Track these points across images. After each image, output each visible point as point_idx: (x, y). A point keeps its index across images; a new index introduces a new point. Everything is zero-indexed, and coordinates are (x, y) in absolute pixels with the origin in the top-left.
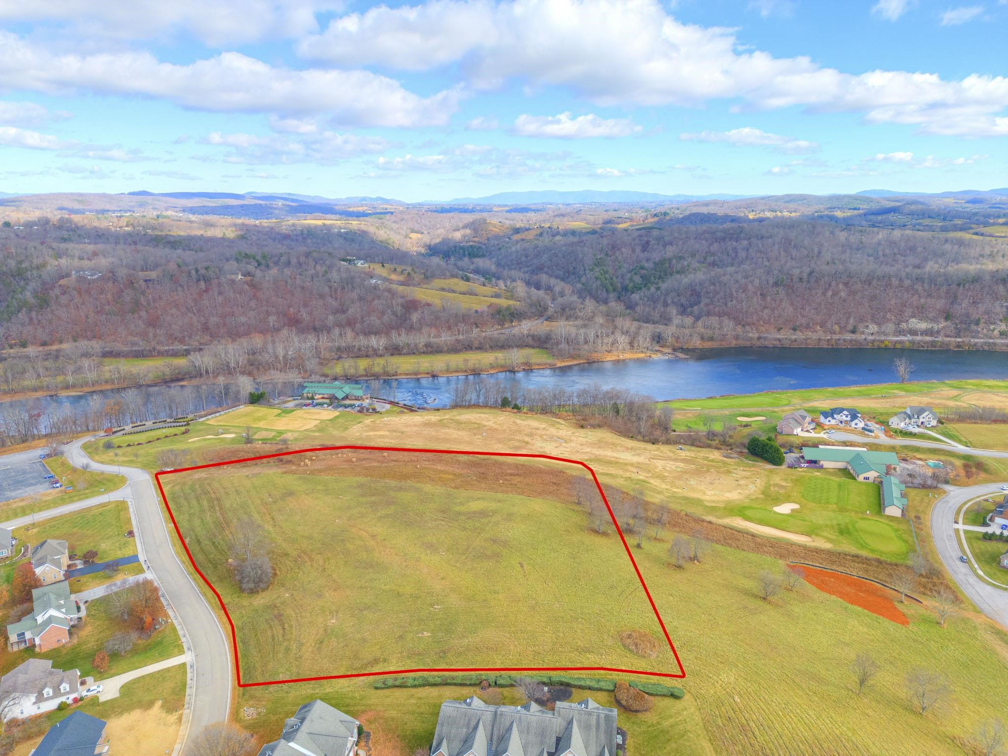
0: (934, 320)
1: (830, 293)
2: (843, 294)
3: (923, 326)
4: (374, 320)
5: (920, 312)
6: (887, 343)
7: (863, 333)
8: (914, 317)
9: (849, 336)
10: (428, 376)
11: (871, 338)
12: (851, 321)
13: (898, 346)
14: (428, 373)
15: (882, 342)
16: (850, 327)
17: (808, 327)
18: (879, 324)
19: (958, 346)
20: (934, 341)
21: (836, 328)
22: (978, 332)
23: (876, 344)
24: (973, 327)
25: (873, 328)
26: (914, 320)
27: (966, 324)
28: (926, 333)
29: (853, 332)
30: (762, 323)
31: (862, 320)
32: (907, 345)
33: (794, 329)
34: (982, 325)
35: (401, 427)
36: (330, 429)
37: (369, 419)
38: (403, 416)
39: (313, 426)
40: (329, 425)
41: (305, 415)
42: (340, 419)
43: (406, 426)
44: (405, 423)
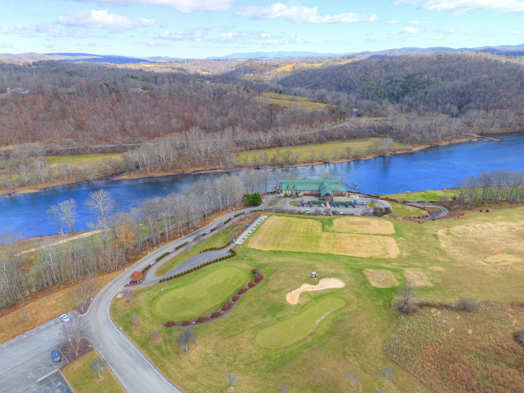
4: (249, 120)
10: (321, 163)
14: (320, 161)
35: (504, 243)
36: (422, 251)
37: (436, 229)
38: (468, 222)
39: (398, 248)
40: (411, 244)
41: (354, 227)
42: (404, 231)
43: (506, 241)
44: (495, 236)
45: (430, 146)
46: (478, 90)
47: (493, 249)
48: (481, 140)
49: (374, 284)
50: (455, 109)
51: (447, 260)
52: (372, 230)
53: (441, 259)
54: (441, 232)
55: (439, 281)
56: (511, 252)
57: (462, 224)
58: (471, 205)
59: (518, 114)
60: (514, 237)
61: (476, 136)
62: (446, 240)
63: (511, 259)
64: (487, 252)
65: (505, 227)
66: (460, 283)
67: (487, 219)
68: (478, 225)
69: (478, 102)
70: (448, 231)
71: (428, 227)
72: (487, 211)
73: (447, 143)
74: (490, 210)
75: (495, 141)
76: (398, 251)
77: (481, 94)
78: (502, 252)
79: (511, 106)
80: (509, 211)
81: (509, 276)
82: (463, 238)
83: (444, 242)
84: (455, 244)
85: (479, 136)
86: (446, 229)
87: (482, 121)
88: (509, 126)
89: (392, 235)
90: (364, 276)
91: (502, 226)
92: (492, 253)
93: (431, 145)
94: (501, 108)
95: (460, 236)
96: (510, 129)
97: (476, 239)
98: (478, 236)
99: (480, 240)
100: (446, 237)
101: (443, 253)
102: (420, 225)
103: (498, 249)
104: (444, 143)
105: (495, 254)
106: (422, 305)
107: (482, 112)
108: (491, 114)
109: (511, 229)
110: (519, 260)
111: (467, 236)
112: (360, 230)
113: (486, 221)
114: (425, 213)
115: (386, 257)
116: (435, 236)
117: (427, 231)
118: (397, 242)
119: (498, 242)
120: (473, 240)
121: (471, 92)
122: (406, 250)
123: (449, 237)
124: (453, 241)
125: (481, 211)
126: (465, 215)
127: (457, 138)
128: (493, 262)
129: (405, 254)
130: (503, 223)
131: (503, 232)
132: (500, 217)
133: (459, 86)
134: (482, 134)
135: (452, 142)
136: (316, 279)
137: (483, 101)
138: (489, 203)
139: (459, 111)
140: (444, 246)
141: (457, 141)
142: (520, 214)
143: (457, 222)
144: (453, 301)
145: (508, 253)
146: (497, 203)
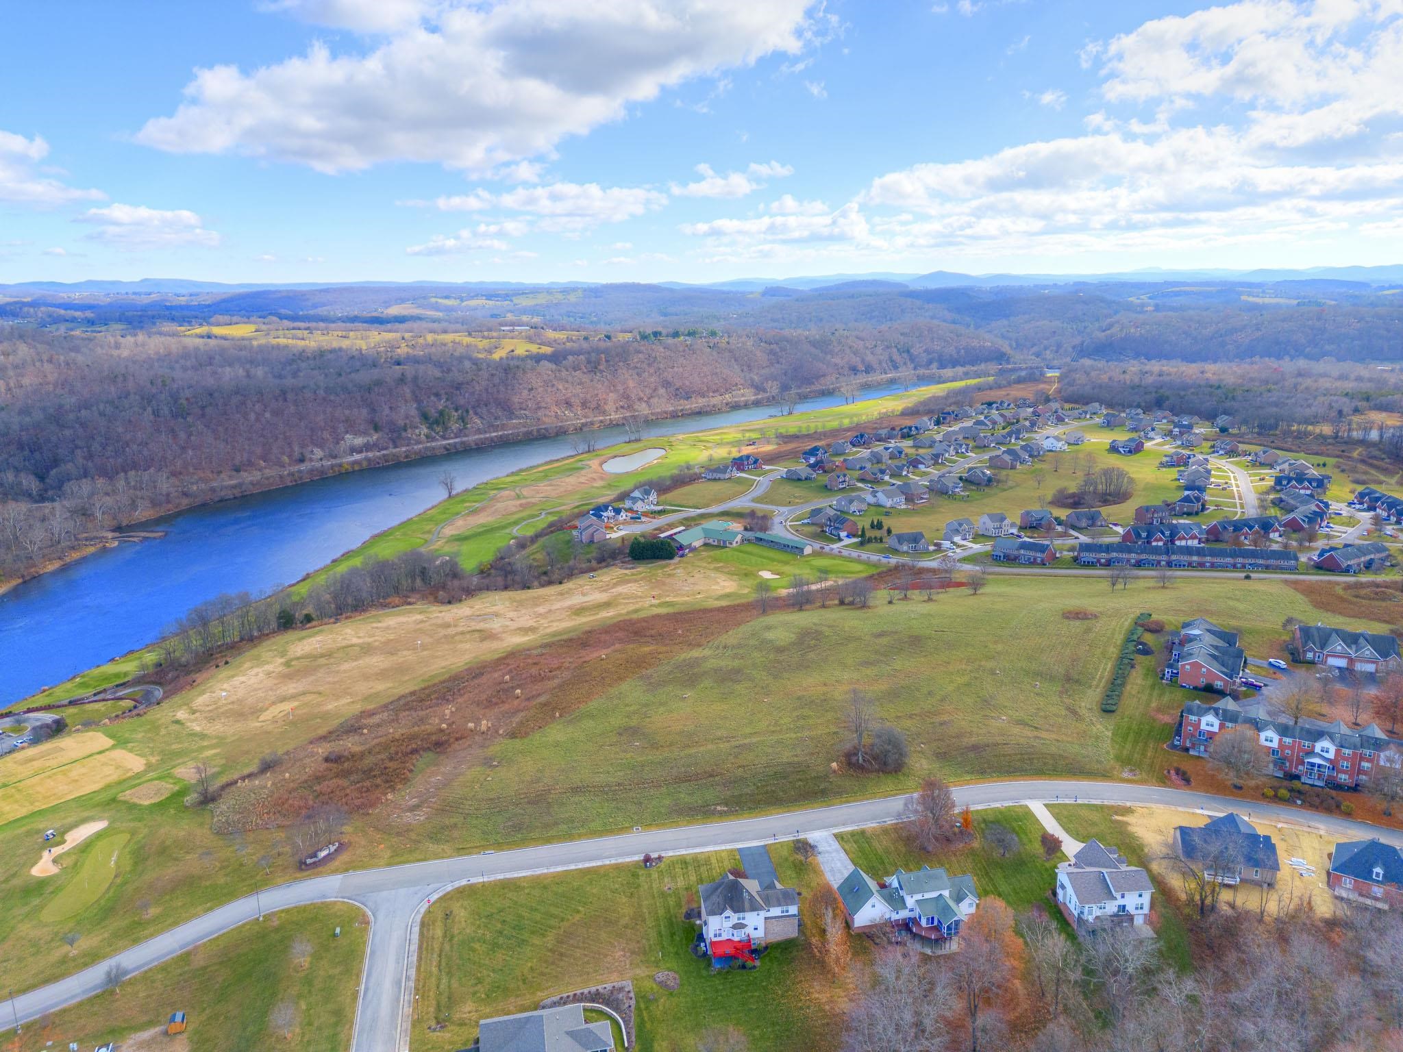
0: (365, 433)
1: (252, 416)
2: (268, 415)
3: (359, 441)
5: (351, 427)
6: (346, 466)
7: (311, 460)
8: (347, 432)
9: (303, 467)
11: (327, 463)
12: (296, 448)
13: (357, 468)
15: (340, 465)
16: (296, 455)
17: (250, 464)
18: (321, 447)
19: (407, 457)
20: (384, 455)
21: (286, 459)
22: (409, 439)
23: (336, 469)
24: (404, 434)
25: (319, 453)
26: (348, 436)
27: (396, 433)
28: (367, 447)
29: (302, 460)
30: (191, 470)
31: (303, 446)
32: (365, 464)
33: (238, 470)
34: (409, 431)
35: (270, 693)
36: (174, 747)
37: (171, 714)
38: (211, 687)
39: (138, 758)
40: (151, 745)
41: (36, 764)
42: (127, 735)
43: (271, 690)
44: (255, 690)
45: (20, 581)
46: (67, 432)
47: (261, 705)
48: (126, 541)
49: (147, 803)
50: (30, 482)
51: (214, 741)
52: (74, 755)
53: (205, 744)
54: (181, 715)
55: (223, 761)
56: (283, 699)
57: (203, 692)
58: (195, 665)
59: (174, 474)
60: (276, 682)
61: (110, 535)
62: (196, 720)
63: (287, 706)
64: (256, 712)
65: (261, 675)
66: (247, 752)
67: (232, 673)
68: (225, 686)
69: (80, 461)
70: (191, 708)
71: (158, 716)
72: (227, 663)
73: (56, 565)
74: (228, 659)
75: (155, 538)
76: (143, 761)
77: (79, 443)
78: (274, 703)
79: (153, 460)
80: (255, 652)
81: (293, 723)
82: (216, 708)
83: (194, 724)
84: (211, 720)
85: (117, 534)
86: (185, 707)
87: (109, 501)
88: (168, 502)
89: (113, 747)
90: (125, 802)
91: (257, 675)
92: (262, 710)
93: (23, 576)
94: (135, 466)
95: (210, 708)
96: (170, 506)
97: (233, 703)
98: (234, 698)
99: (240, 701)
100: (193, 717)
101: (203, 736)
102: (143, 719)
103: (267, 703)
104: (51, 567)
105: (267, 709)
106: (223, 788)
107: (101, 482)
108: (121, 484)
109: (269, 674)
110: (295, 704)
111: (220, 704)
112: (53, 763)
113: (233, 676)
114: (128, 703)
115: (129, 774)
116: (177, 722)
117: (160, 722)
118: (131, 751)
119: (263, 695)
120: (230, 706)
121: (54, 439)
122: (152, 754)
123: (197, 715)
124: (206, 718)
125: (217, 666)
126: (198, 681)
127: (73, 548)
128: (270, 717)
129: (153, 760)
130: (256, 670)
131: (261, 681)
132: (247, 665)
133: (16, 427)
134: (118, 529)
135: (68, 560)
136: (58, 839)
137: (90, 457)
138: (220, 652)
139: (42, 486)
140: (198, 729)
141: (76, 555)
142: (270, 650)
143: (194, 692)
144: (253, 768)
145: (281, 702)
146: (232, 648)
